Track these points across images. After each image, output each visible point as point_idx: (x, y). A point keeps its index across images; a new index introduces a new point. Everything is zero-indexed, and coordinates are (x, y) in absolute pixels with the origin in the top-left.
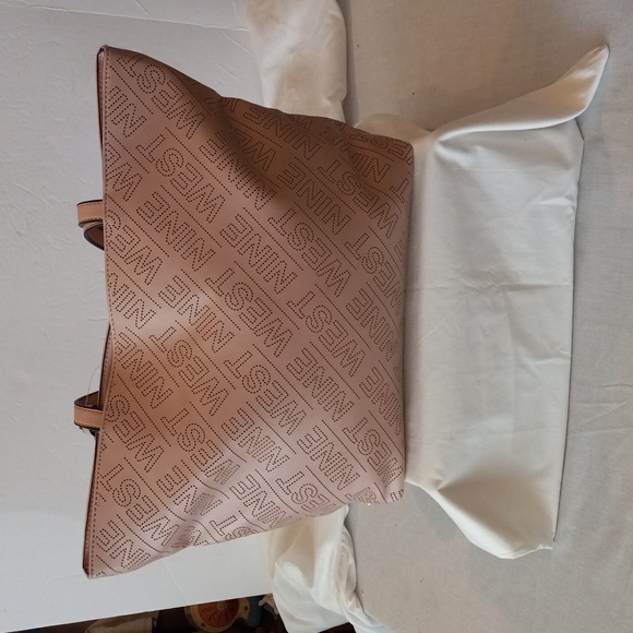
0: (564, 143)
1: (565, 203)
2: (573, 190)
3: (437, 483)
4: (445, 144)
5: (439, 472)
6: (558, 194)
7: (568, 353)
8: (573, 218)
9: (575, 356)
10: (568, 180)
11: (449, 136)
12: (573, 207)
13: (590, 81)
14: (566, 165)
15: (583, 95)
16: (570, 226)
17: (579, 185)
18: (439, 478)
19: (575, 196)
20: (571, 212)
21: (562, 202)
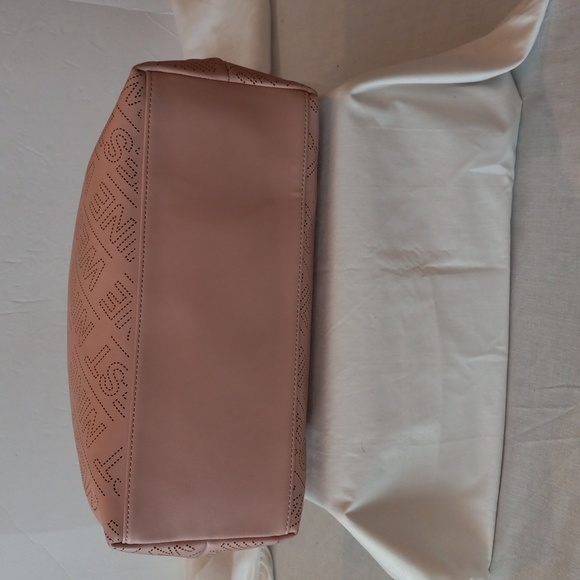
0: (498, 101)
1: (501, 172)
2: (510, 156)
3: (343, 506)
4: (358, 98)
5: (349, 492)
6: (493, 161)
7: (504, 348)
8: (510, 189)
9: (512, 352)
10: (503, 144)
11: (363, 88)
12: (510, 178)
13: (529, 27)
14: (501, 127)
15: (520, 44)
16: (507, 199)
17: (517, 152)
18: (348, 498)
19: (512, 162)
20: (506, 181)
21: (497, 170)
